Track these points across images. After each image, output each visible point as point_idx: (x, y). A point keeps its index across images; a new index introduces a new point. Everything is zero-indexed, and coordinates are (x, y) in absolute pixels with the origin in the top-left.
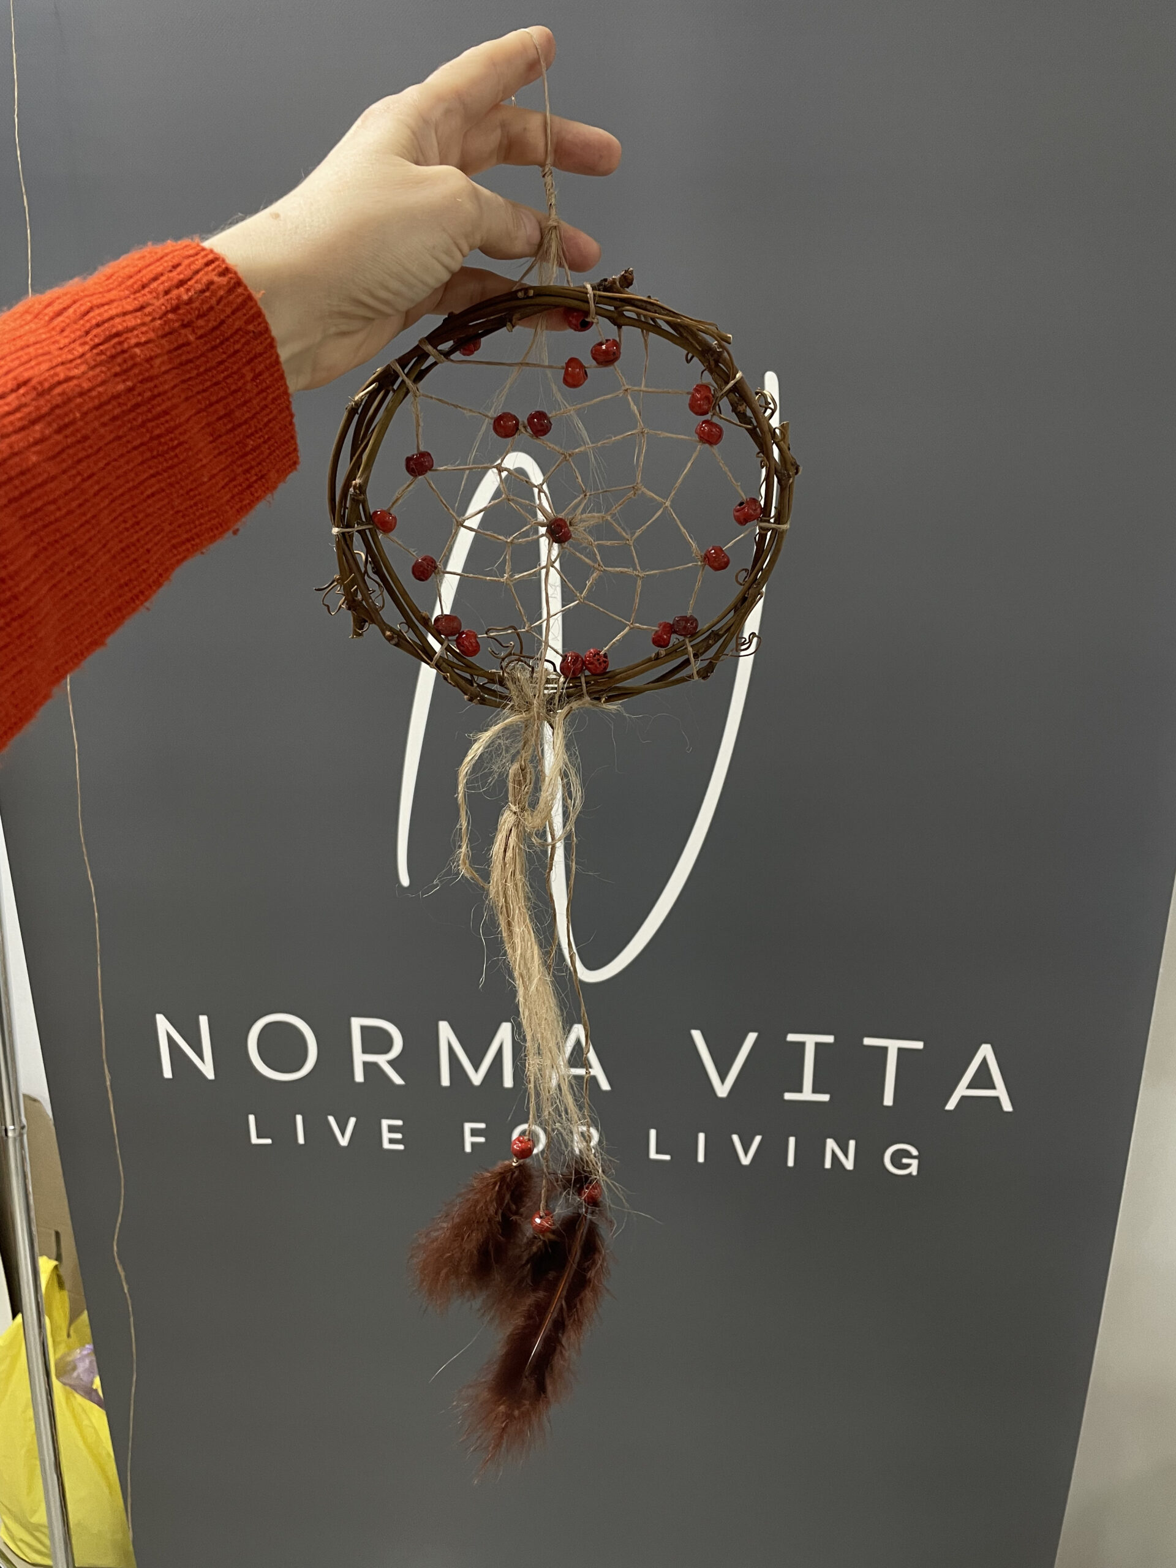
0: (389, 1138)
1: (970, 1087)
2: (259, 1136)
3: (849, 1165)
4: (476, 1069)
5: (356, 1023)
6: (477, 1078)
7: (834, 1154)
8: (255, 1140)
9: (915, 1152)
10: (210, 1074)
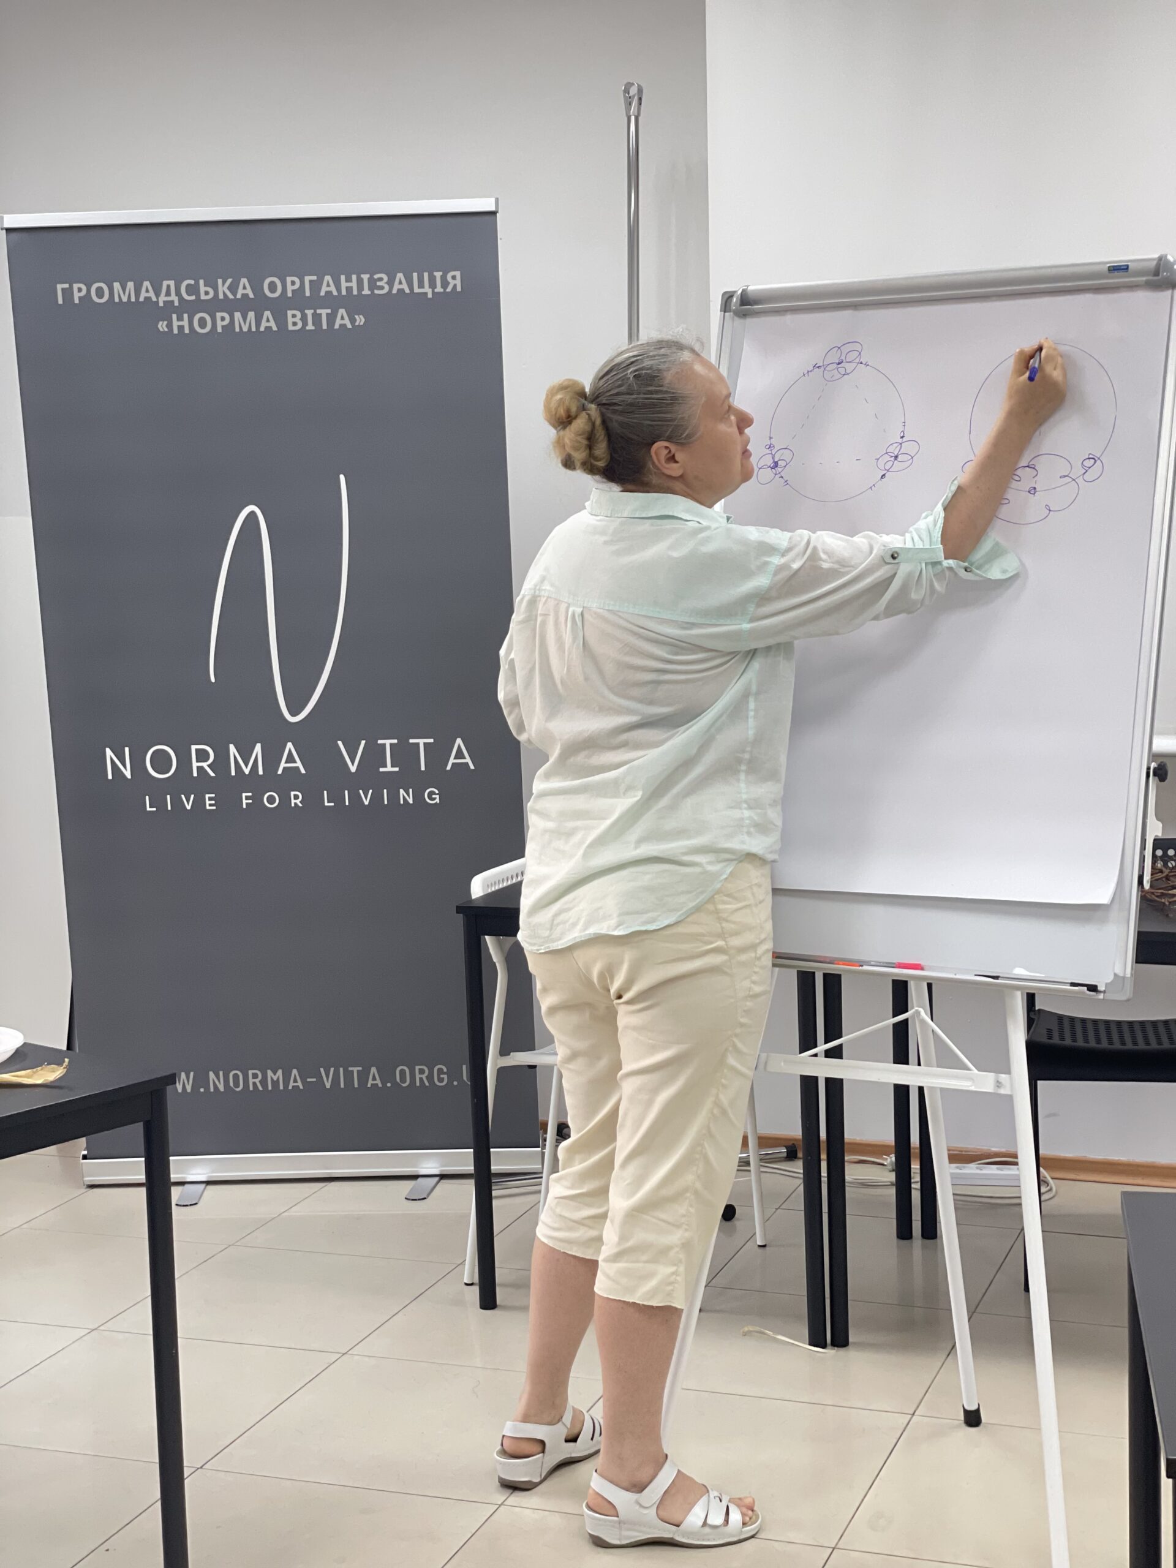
0: (209, 805)
1: (455, 758)
2: (150, 807)
3: (411, 801)
4: (246, 766)
5: (194, 748)
6: (247, 771)
7: (404, 797)
8: (148, 809)
9: (437, 792)
10: (129, 776)
